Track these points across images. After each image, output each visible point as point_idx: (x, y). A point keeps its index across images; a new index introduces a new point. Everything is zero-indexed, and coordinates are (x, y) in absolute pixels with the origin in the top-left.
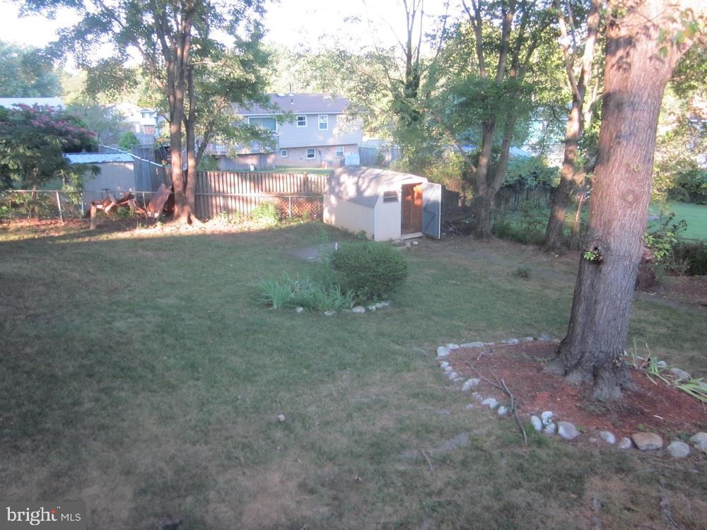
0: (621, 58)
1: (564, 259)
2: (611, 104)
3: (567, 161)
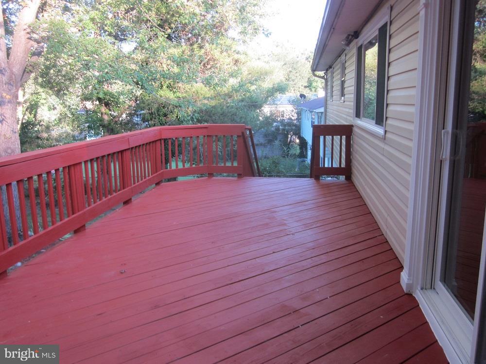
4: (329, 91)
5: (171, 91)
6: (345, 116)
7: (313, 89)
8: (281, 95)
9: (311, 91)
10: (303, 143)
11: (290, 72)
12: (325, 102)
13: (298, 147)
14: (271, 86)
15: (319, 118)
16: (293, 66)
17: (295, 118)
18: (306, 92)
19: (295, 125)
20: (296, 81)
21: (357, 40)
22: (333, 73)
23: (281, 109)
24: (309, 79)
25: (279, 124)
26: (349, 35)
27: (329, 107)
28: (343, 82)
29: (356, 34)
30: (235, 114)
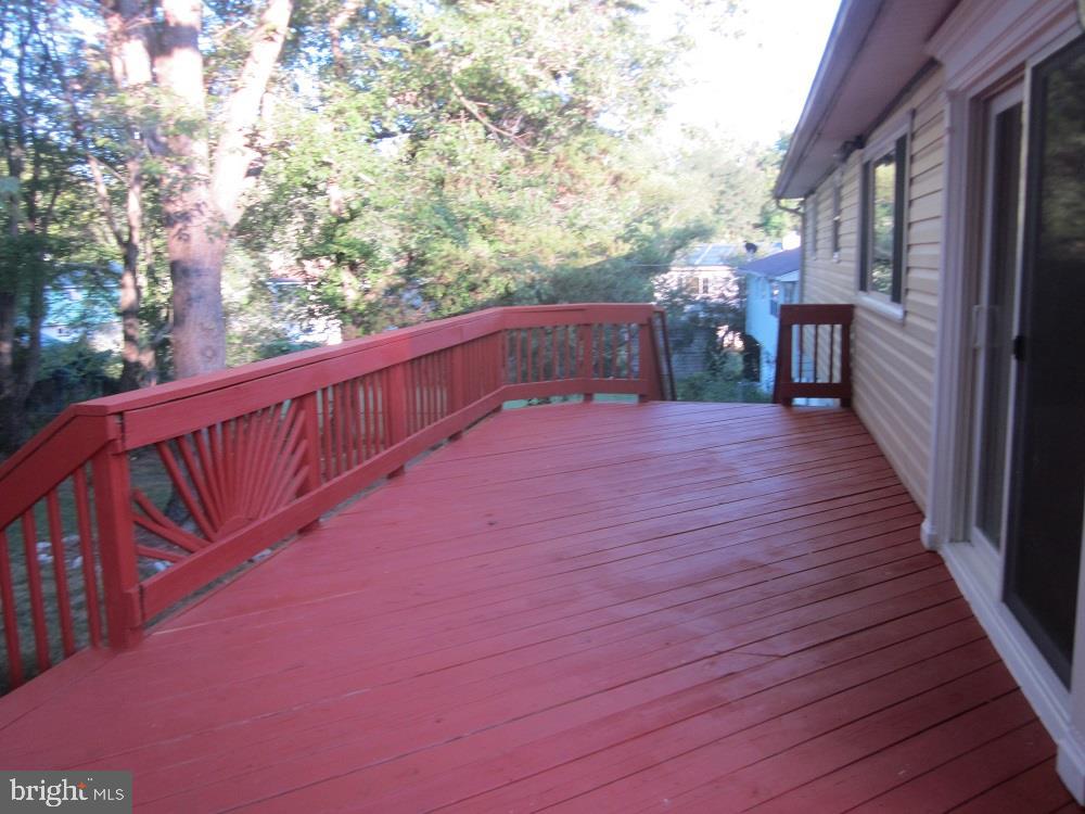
0: (180, 230)
1: (143, 461)
2: (178, 270)
3: (129, 338)
4: (810, 239)
5: (484, 238)
6: (840, 289)
7: (773, 232)
8: (702, 244)
9: (768, 234)
10: (752, 350)
11: (722, 193)
12: (798, 260)
13: (740, 359)
14: (681, 226)
15: (789, 293)
16: (728, 182)
17: (734, 294)
18: (757, 237)
19: (734, 310)
20: (734, 213)
21: (862, 151)
22: (817, 204)
23: (703, 274)
24: (763, 207)
25: (699, 307)
26: (847, 142)
27: (809, 270)
28: (837, 224)
29: (860, 142)
30: (612, 286)
